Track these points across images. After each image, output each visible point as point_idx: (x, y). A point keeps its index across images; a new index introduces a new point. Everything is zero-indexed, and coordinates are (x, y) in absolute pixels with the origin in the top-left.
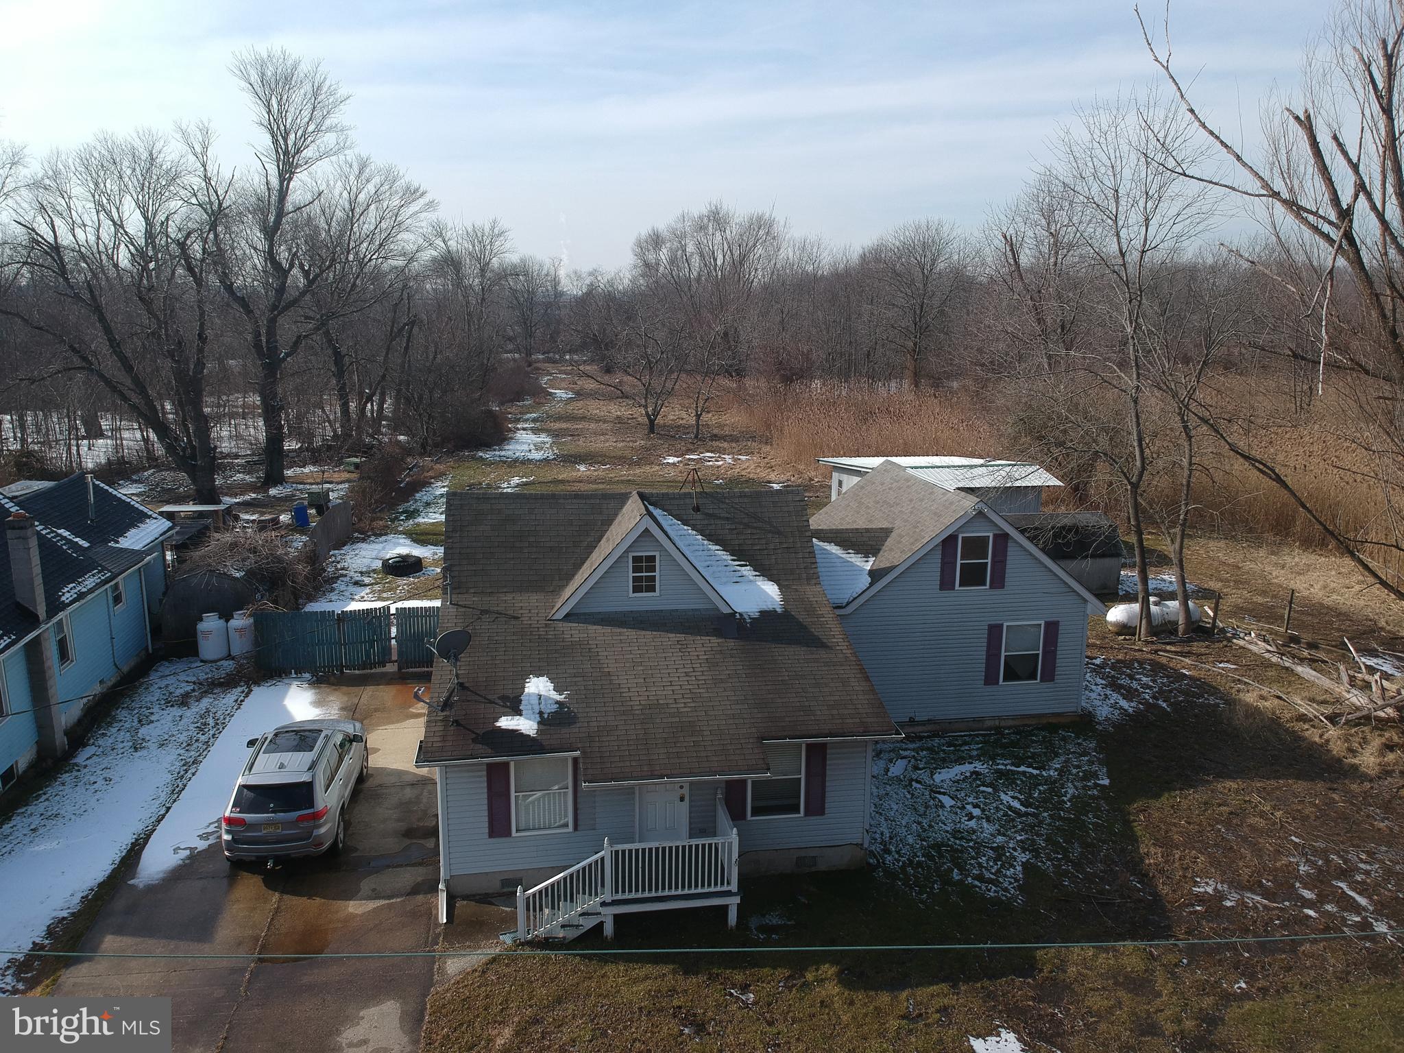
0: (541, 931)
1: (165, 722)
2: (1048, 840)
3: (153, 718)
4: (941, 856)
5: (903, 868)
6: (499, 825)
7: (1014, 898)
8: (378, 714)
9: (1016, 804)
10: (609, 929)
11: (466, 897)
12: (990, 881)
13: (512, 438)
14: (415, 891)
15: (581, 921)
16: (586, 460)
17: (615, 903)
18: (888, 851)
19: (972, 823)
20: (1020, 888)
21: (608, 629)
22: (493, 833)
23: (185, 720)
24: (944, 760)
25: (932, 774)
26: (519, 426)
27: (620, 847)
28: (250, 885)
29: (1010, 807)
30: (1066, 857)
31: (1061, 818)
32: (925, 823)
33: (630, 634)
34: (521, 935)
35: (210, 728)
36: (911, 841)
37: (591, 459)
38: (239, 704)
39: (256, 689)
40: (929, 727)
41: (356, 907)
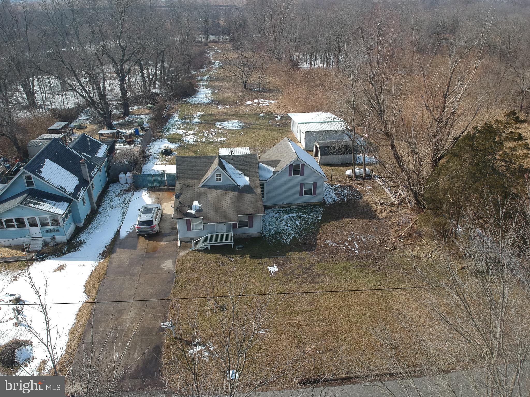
0: (197, 248)
1: (116, 201)
2: (301, 232)
3: (113, 200)
4: (277, 235)
5: (269, 237)
6: (189, 229)
7: (288, 243)
8: (164, 200)
9: (298, 224)
10: (209, 248)
11: (183, 242)
12: (285, 240)
13: (198, 91)
14: (174, 240)
15: (204, 246)
16: (222, 103)
17: (210, 244)
18: (267, 234)
19: (287, 228)
20: (290, 241)
21: (211, 190)
22: (188, 230)
23: (120, 201)
24: (287, 213)
25: (283, 216)
26: (201, 84)
27: (211, 234)
28: (142, 239)
29: (296, 224)
30: (302, 235)
31: (306, 227)
32: (277, 227)
33: (215, 191)
34: (193, 249)
35: (127, 203)
36: (272, 231)
37: (223, 103)
38: (132, 196)
39: (135, 192)
40: (287, 205)
41: (163, 243)
